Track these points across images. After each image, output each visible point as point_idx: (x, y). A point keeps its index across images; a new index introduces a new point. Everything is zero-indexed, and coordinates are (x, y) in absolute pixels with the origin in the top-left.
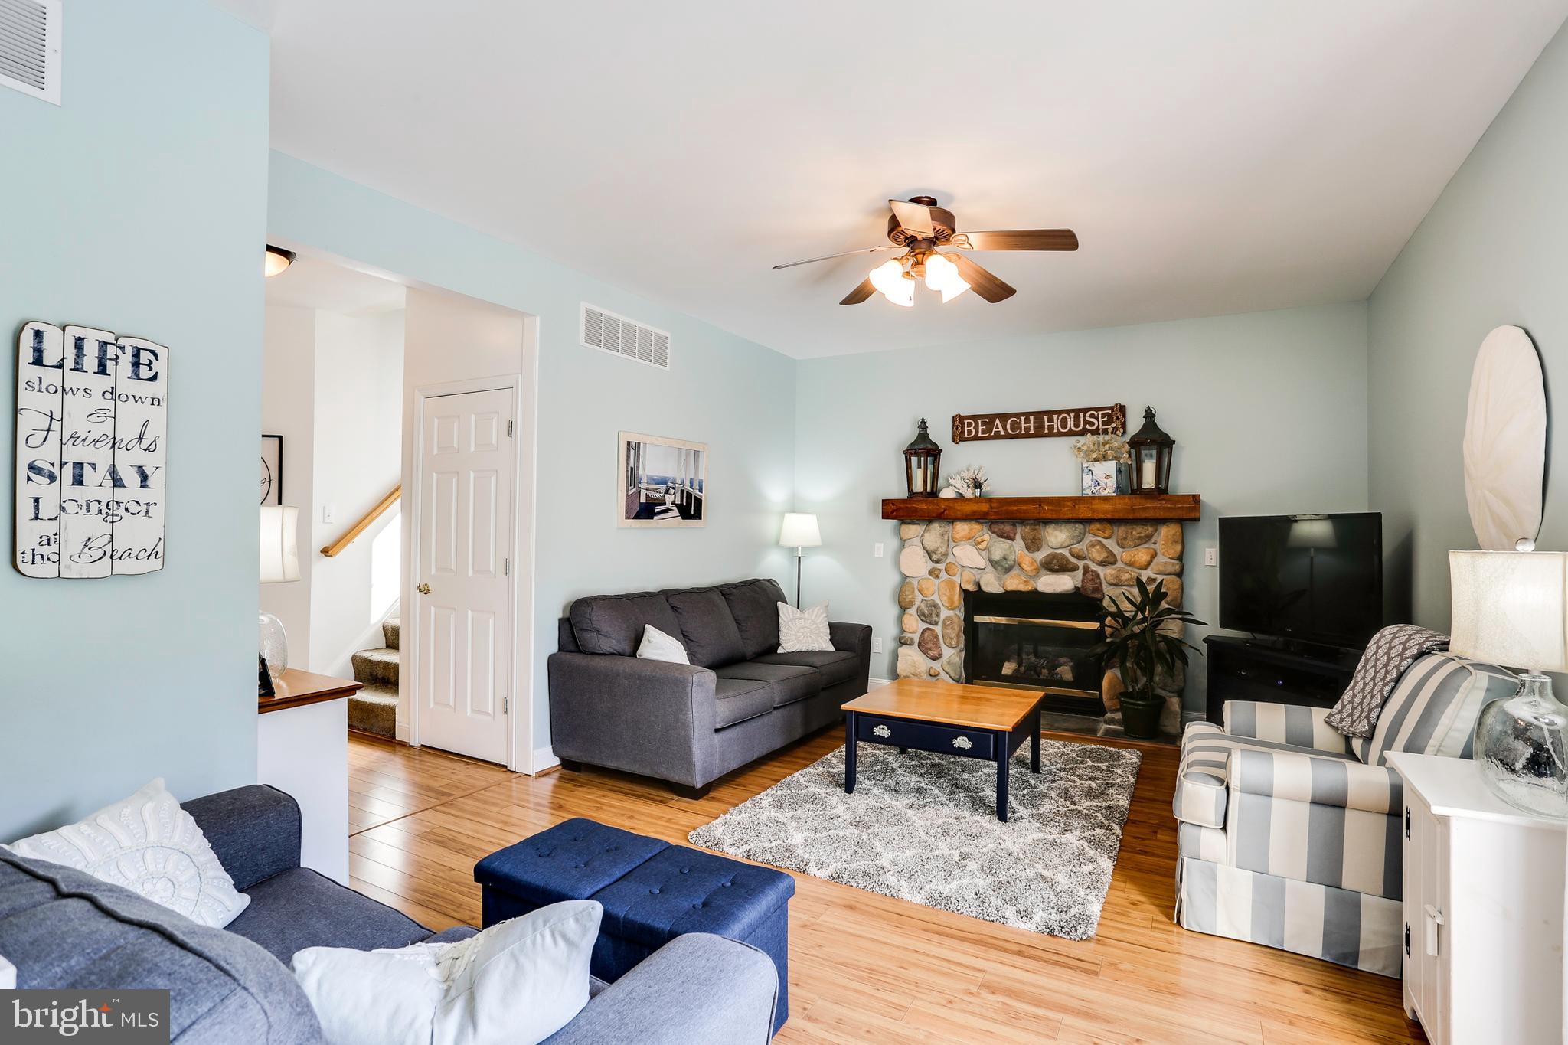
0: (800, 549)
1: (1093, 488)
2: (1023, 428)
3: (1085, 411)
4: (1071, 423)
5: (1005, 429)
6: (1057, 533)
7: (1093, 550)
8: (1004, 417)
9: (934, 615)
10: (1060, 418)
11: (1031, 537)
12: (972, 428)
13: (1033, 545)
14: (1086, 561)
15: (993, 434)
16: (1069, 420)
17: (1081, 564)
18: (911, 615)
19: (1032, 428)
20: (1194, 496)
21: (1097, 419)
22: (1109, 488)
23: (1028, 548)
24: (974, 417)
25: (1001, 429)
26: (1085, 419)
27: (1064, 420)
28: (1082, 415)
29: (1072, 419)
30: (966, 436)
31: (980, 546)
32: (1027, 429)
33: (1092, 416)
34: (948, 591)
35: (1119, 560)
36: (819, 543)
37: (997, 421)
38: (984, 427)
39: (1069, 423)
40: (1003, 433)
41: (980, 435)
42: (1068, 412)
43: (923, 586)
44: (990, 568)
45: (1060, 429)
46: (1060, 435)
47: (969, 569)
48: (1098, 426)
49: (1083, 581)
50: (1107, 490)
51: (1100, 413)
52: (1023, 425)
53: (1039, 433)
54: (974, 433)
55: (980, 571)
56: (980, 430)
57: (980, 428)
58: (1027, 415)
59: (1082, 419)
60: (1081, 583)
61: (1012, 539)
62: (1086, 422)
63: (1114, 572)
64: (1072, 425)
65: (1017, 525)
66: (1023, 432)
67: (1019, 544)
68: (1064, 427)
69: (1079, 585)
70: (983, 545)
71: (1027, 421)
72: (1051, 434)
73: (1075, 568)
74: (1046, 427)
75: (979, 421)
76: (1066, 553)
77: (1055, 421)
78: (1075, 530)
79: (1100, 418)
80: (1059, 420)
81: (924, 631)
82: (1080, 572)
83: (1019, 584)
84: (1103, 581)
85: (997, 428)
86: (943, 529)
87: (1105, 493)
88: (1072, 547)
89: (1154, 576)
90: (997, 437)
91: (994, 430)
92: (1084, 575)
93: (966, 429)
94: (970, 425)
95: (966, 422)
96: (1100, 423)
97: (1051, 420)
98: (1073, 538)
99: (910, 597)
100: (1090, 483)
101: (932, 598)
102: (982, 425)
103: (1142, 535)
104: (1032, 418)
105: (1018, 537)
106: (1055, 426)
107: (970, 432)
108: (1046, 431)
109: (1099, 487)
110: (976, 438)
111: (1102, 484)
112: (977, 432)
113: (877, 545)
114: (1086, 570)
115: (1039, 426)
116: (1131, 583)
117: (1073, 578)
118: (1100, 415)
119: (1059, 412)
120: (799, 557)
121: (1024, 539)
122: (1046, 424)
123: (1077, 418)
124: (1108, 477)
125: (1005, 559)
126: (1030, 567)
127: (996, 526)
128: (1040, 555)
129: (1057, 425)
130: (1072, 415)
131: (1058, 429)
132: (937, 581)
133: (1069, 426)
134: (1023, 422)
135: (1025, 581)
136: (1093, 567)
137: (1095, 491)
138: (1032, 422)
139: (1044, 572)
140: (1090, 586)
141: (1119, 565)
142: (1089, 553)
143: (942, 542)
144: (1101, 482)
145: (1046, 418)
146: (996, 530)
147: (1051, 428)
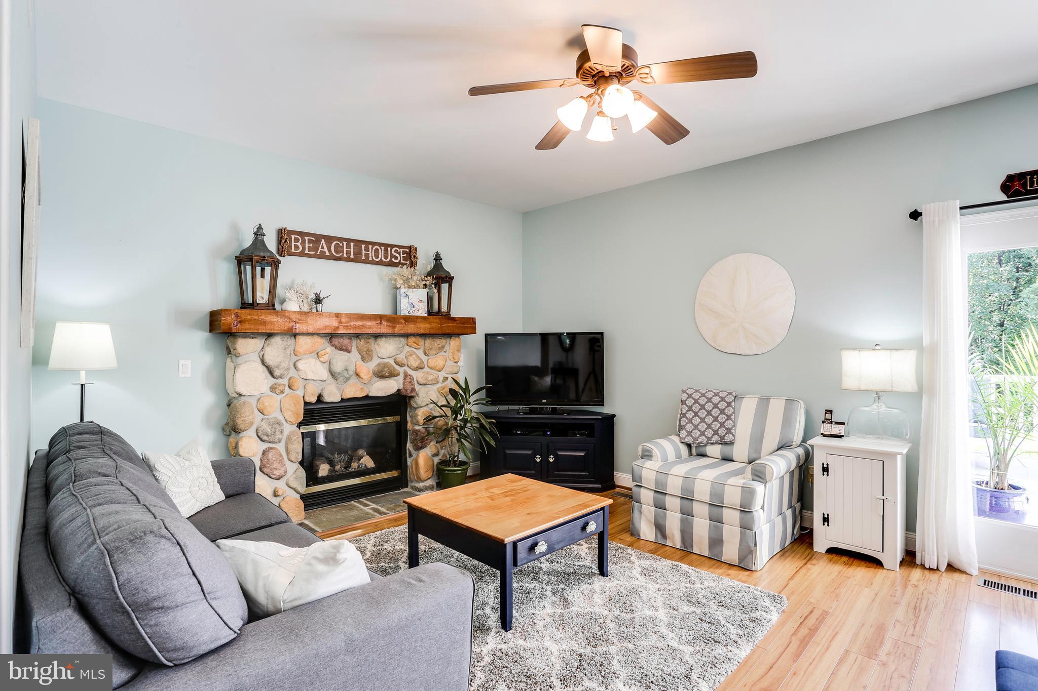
0: (83, 373)
1: (409, 309)
2: (345, 252)
3: (392, 246)
4: (381, 254)
5: (330, 250)
6: (387, 345)
7: (411, 358)
8: (329, 239)
9: (278, 433)
10: (374, 248)
11: (365, 349)
12: (298, 244)
13: (366, 356)
14: (404, 368)
15: (318, 253)
16: (380, 251)
17: (401, 370)
18: (250, 437)
19: (352, 253)
20: (472, 318)
21: (400, 255)
22: (422, 311)
23: (363, 359)
24: (302, 234)
25: (326, 249)
26: (391, 253)
27: (377, 251)
28: (389, 249)
29: (383, 251)
30: (293, 250)
31: (322, 359)
32: (348, 253)
33: (396, 251)
34: (293, 405)
35: (426, 366)
36: (112, 363)
37: (323, 241)
38: (311, 245)
39: (380, 254)
40: (327, 253)
41: (307, 252)
42: (380, 245)
43: (267, 404)
44: (331, 380)
45: (374, 258)
46: (373, 263)
47: (312, 382)
48: (400, 260)
49: (404, 384)
50: (420, 312)
51: (402, 250)
52: (345, 250)
53: (357, 259)
54: (301, 249)
55: (322, 383)
56: (307, 248)
57: (307, 245)
58: (349, 241)
59: (389, 252)
60: (402, 386)
61: (349, 352)
62: (392, 256)
63: (423, 375)
64: (383, 257)
65: (352, 338)
66: (345, 256)
67: (355, 355)
68: (377, 257)
69: (401, 387)
70: (325, 358)
71: (348, 246)
72: (367, 261)
73: (398, 375)
74: (363, 254)
75: (306, 238)
76: (392, 362)
77: (370, 250)
78: (400, 343)
79: (401, 254)
80: (373, 251)
81: (264, 453)
82: (401, 377)
83: (356, 391)
84: (416, 382)
85: (323, 248)
86: (285, 343)
87: (419, 314)
88: (397, 356)
89: (447, 376)
90: (322, 256)
91: (320, 249)
92: (405, 379)
93: (293, 243)
94: (297, 240)
95: (293, 237)
96: (402, 258)
97: (367, 249)
98: (398, 349)
99: (251, 418)
100: (407, 305)
101: (273, 415)
102: (309, 243)
103: (440, 346)
104: (352, 244)
105: (354, 350)
106: (370, 255)
107: (297, 247)
108: (363, 258)
109: (414, 309)
110: (302, 254)
111: (416, 306)
112: (304, 248)
113: (182, 362)
114: (406, 375)
115: (358, 253)
116: (434, 382)
117: (397, 382)
118: (401, 252)
119: (374, 244)
120: (82, 386)
121: (360, 352)
122: (364, 252)
123: (386, 251)
124: (421, 301)
125: (347, 370)
126: (367, 375)
127: (337, 340)
128: (373, 365)
129: (371, 254)
130: (383, 248)
131: (372, 258)
132: (279, 397)
133: (380, 256)
134: (345, 247)
135: (361, 389)
136: (410, 372)
137: (410, 312)
138: (352, 248)
139: (376, 379)
140: (409, 387)
141: (426, 369)
142: (407, 361)
143: (284, 357)
144: (415, 305)
145: (363, 246)
146: (336, 343)
147: (367, 256)
